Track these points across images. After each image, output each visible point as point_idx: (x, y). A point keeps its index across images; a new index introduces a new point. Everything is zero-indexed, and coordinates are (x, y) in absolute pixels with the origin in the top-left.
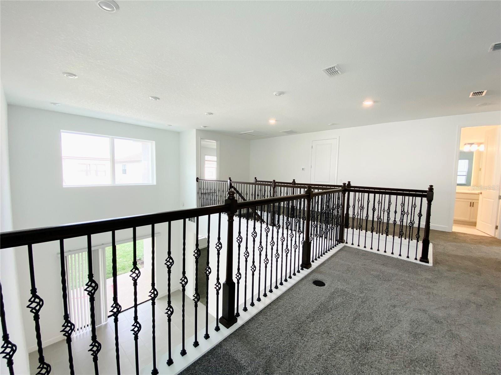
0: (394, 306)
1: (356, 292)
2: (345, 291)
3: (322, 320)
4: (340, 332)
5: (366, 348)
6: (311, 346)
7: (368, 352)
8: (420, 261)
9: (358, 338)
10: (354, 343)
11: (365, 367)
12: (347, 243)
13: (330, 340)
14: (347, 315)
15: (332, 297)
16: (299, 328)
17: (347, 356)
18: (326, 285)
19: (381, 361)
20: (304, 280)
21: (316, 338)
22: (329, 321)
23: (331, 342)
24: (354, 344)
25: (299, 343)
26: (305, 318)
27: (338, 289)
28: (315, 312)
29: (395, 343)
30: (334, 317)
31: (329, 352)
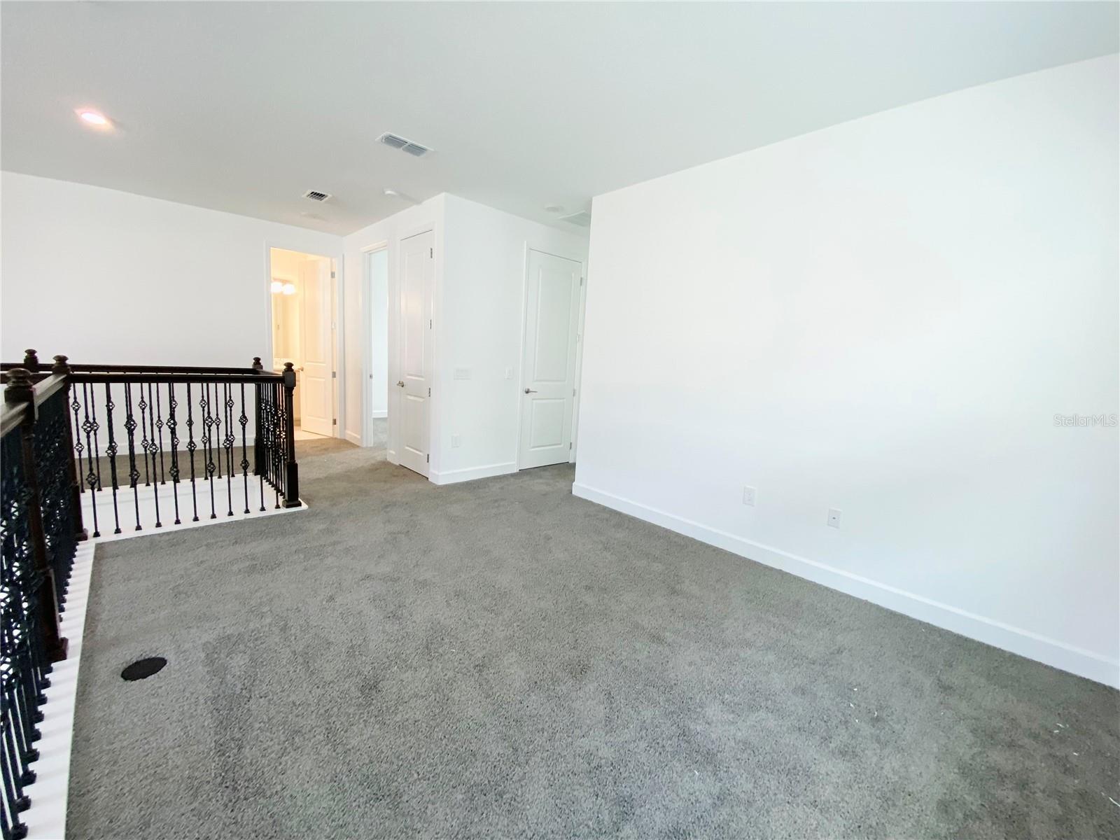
0: (331, 599)
1: (251, 621)
2: (229, 637)
3: (257, 726)
4: (313, 709)
5: (371, 687)
6: (302, 785)
7: (380, 689)
8: (288, 507)
9: (347, 686)
10: (351, 699)
11: (401, 711)
12: (97, 534)
13: (315, 736)
14: (288, 672)
15: (216, 668)
16: (235, 789)
17: (365, 726)
18: (169, 656)
19: (404, 683)
20: (90, 693)
21: (289, 763)
22: (272, 712)
23: (321, 738)
24: (354, 701)
25: (275, 810)
26: (216, 759)
27: (210, 643)
28: (222, 725)
29: (390, 645)
30: (270, 697)
31: (338, 754)
